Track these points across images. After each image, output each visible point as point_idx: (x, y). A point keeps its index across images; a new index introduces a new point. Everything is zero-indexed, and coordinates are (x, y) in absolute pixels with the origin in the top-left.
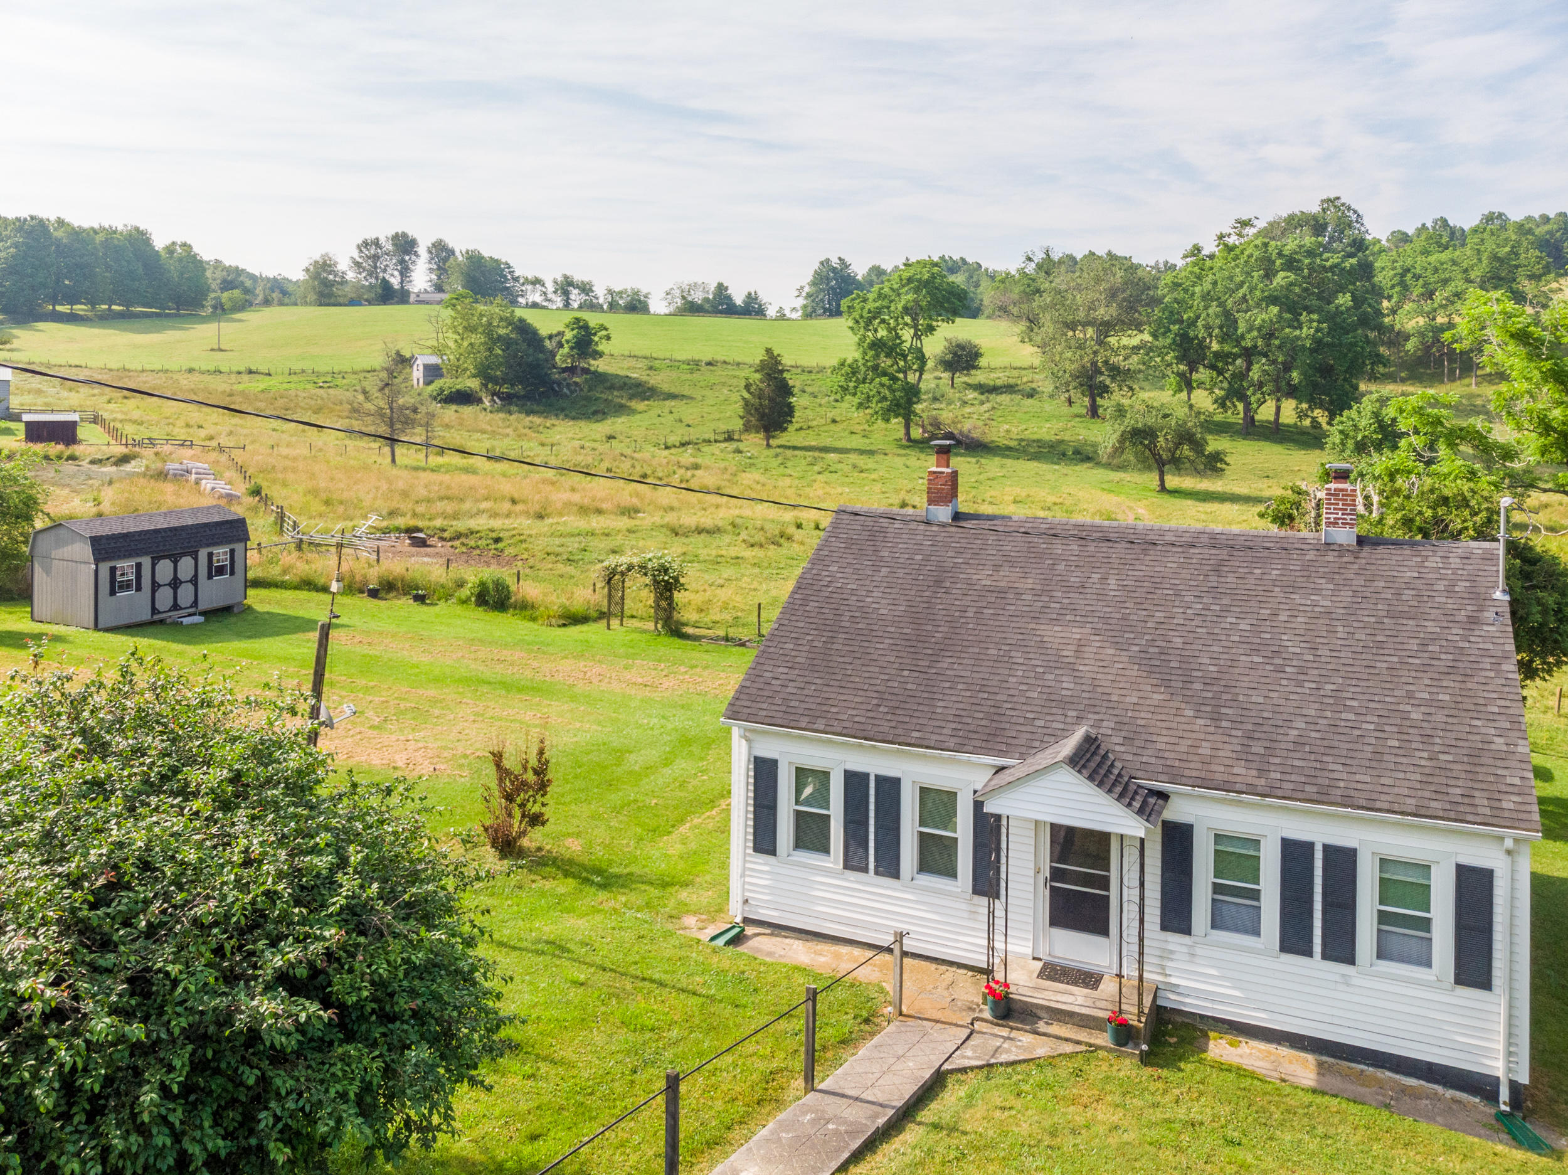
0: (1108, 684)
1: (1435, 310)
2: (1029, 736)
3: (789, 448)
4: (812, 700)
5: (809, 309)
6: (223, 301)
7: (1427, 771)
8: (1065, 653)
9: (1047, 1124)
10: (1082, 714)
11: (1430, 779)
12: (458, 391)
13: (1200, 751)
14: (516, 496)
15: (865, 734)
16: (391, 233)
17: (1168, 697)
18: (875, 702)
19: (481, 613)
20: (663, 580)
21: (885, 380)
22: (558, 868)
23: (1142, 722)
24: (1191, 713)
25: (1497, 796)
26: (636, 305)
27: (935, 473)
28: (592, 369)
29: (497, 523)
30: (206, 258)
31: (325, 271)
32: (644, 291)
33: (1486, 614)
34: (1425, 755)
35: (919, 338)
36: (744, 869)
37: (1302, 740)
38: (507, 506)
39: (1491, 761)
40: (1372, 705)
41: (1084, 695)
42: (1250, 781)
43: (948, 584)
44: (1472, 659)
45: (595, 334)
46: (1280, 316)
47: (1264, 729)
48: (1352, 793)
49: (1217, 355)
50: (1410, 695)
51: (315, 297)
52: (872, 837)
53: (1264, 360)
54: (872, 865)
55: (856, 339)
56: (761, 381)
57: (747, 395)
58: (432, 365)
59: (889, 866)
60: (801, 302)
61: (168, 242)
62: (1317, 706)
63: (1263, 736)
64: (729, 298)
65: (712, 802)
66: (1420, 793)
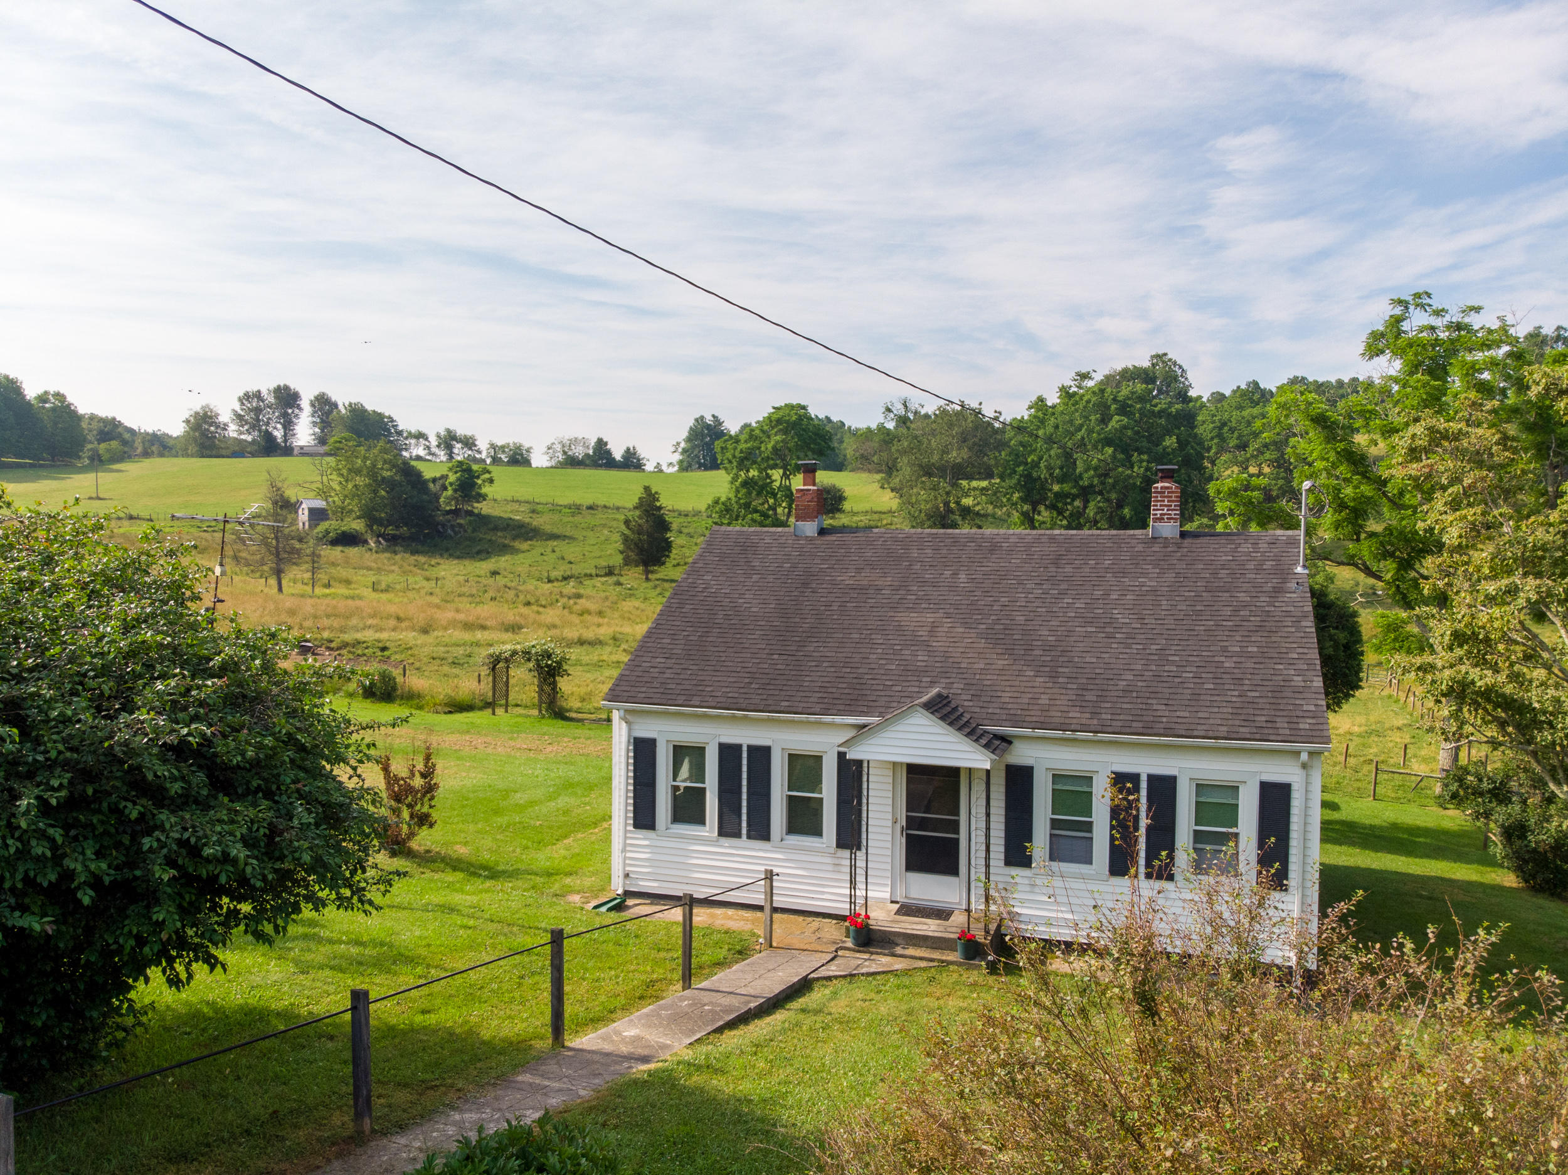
0: (958, 655)
1: (1248, 460)
2: (887, 699)
3: (667, 581)
4: (687, 682)
5: (685, 464)
6: (101, 452)
7: (1238, 705)
8: (920, 633)
9: (904, 1007)
10: (935, 679)
11: (1240, 711)
12: (344, 533)
13: (1040, 702)
14: (402, 615)
15: (738, 706)
16: (273, 385)
17: (1011, 662)
18: (747, 680)
19: (367, 703)
20: (547, 666)
21: (756, 516)
22: (447, 864)
23: (989, 683)
24: (1032, 673)
25: (1295, 720)
26: (519, 458)
27: (802, 490)
28: (476, 511)
29: (384, 636)
30: (82, 410)
31: (205, 422)
32: (526, 445)
33: (1289, 585)
34: (1236, 693)
35: (788, 478)
36: (625, 845)
37: (1131, 688)
38: (392, 623)
39: (1291, 695)
40: (1191, 659)
41: (937, 665)
42: (1084, 721)
43: (814, 586)
44: (1277, 619)
45: (478, 477)
46: (1114, 457)
47: (1097, 682)
48: (1173, 726)
49: (1057, 495)
50: (1224, 649)
51: (197, 449)
52: (744, 803)
53: (1099, 498)
54: (744, 831)
55: (729, 478)
56: (640, 517)
57: (627, 532)
58: (318, 509)
59: (760, 831)
60: (677, 457)
61: (40, 391)
62: (1142, 662)
63: (1095, 687)
64: (609, 453)
65: (595, 824)
66: (1230, 722)
